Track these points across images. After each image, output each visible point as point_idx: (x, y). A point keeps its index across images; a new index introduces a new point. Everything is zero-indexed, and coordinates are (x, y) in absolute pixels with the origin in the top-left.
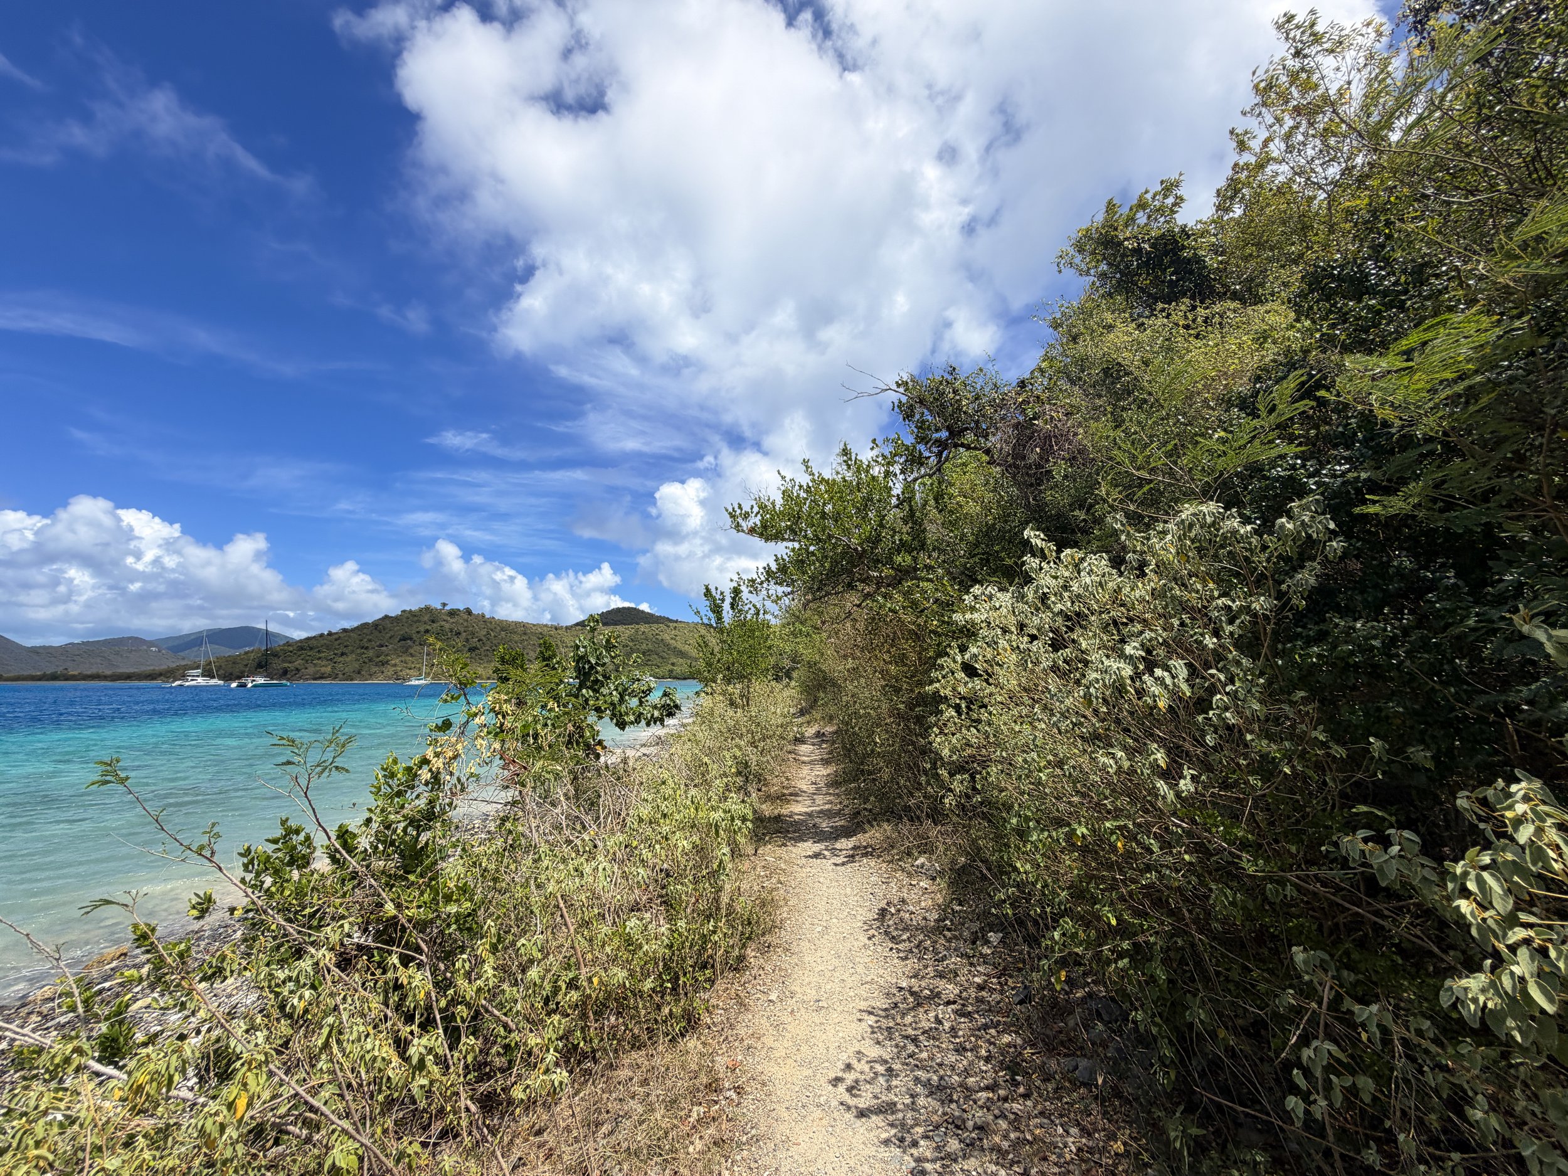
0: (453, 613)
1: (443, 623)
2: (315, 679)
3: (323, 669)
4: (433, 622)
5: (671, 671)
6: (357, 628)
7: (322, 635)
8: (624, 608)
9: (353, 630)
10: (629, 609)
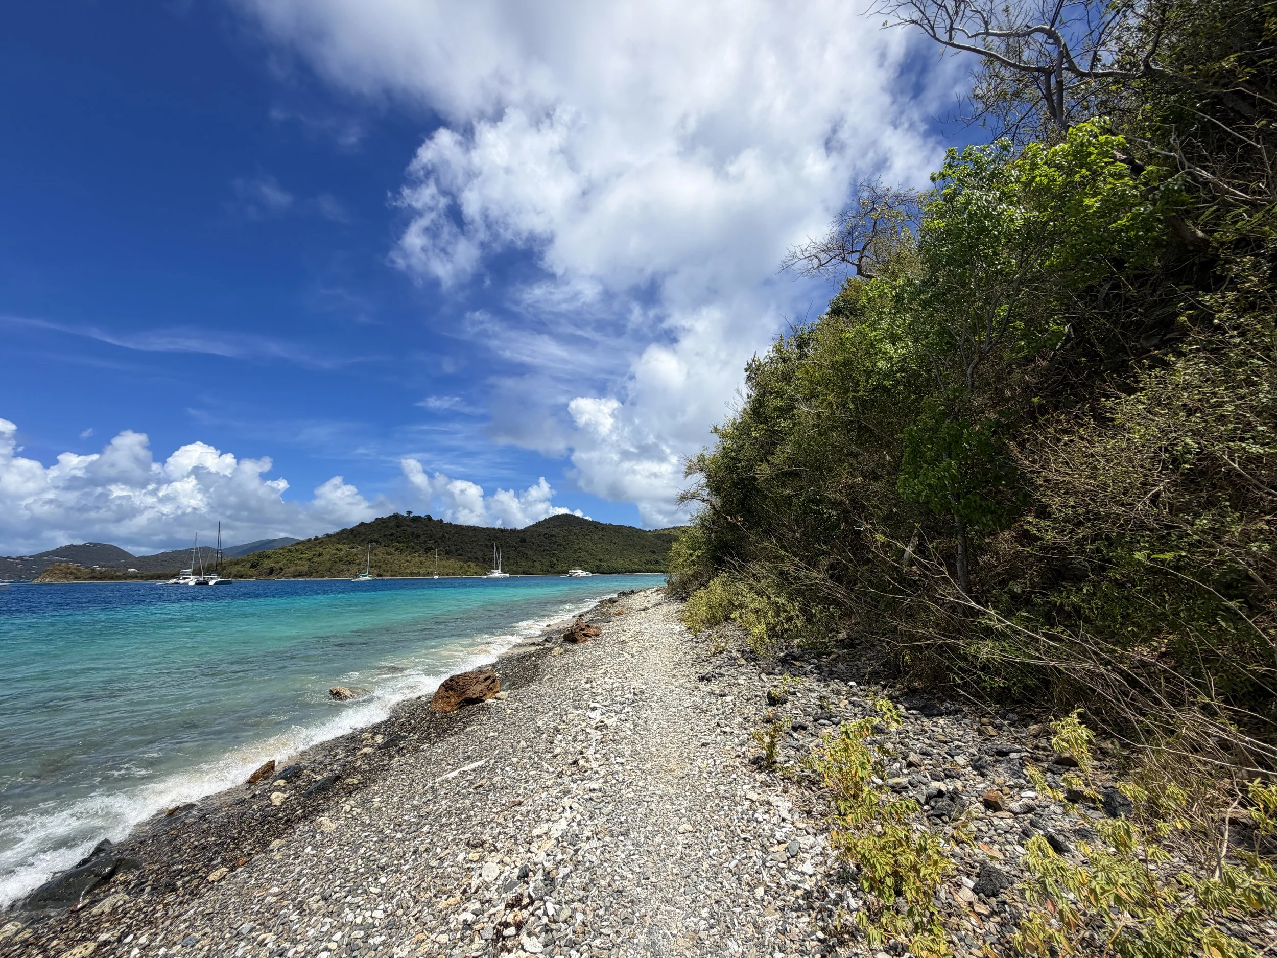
0: (417, 519)
1: (406, 528)
2: (294, 577)
3: (300, 568)
4: (398, 527)
5: (598, 566)
6: (338, 533)
7: (309, 540)
8: (563, 515)
9: (334, 535)
10: (567, 515)
